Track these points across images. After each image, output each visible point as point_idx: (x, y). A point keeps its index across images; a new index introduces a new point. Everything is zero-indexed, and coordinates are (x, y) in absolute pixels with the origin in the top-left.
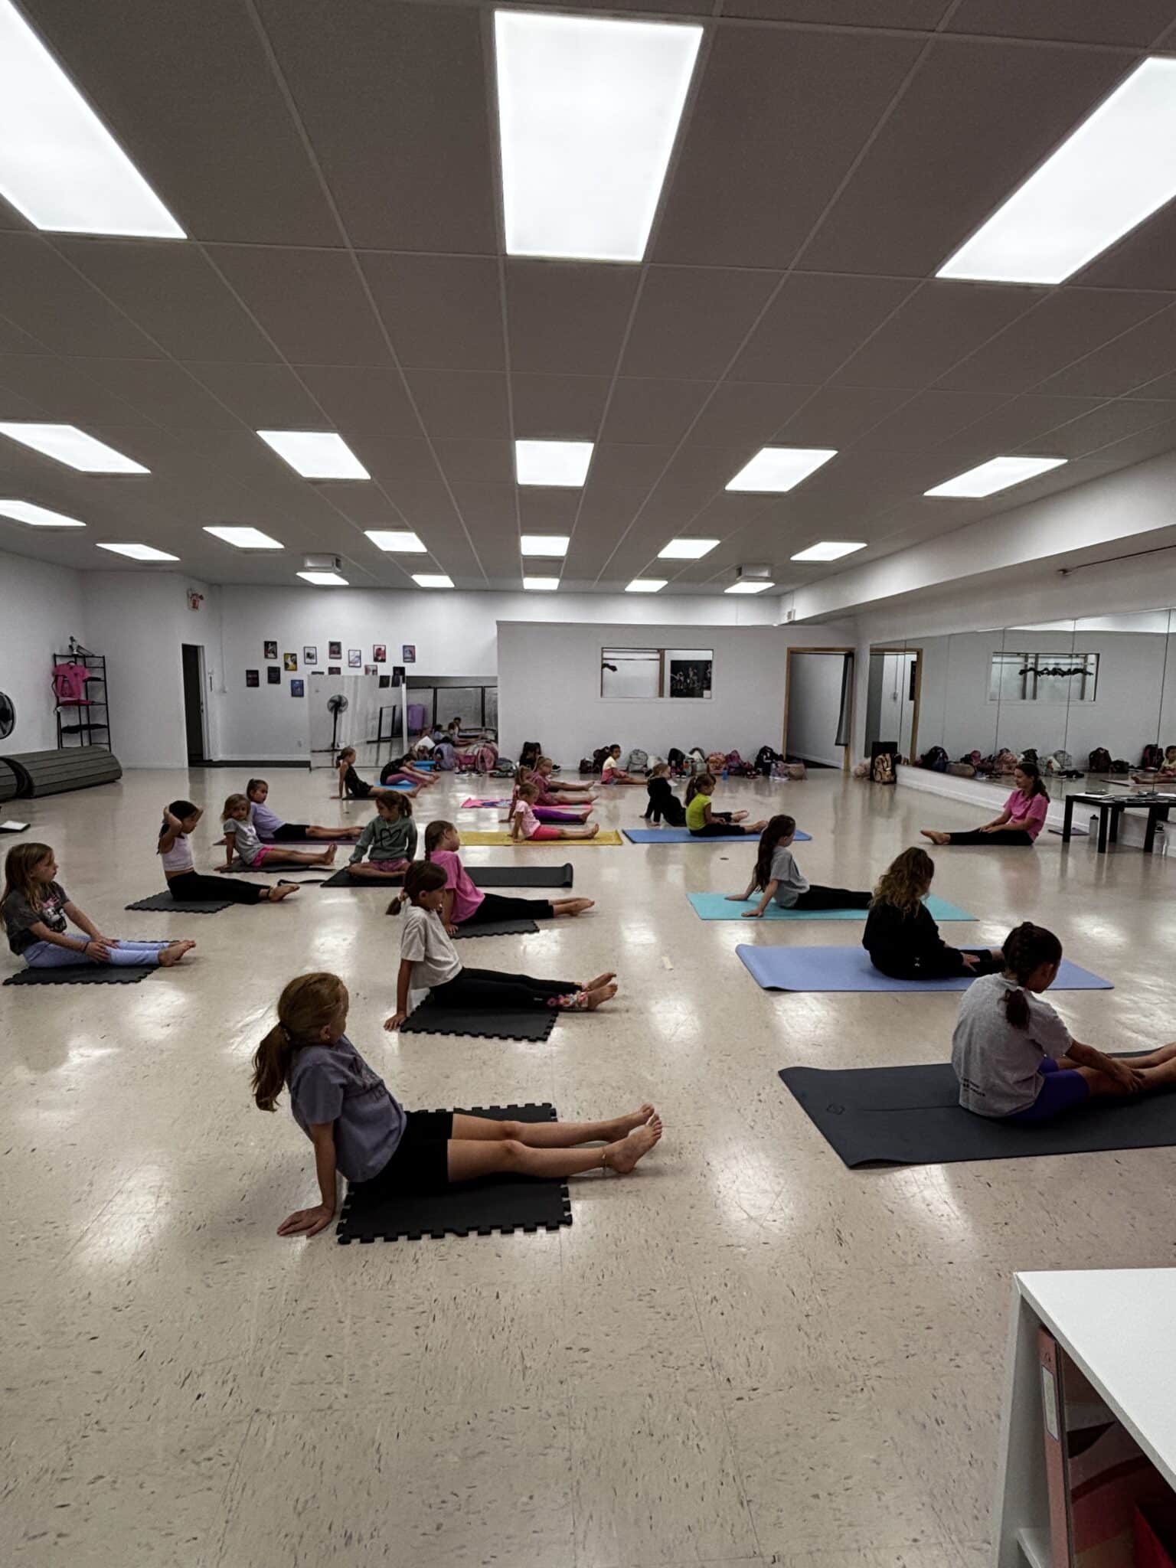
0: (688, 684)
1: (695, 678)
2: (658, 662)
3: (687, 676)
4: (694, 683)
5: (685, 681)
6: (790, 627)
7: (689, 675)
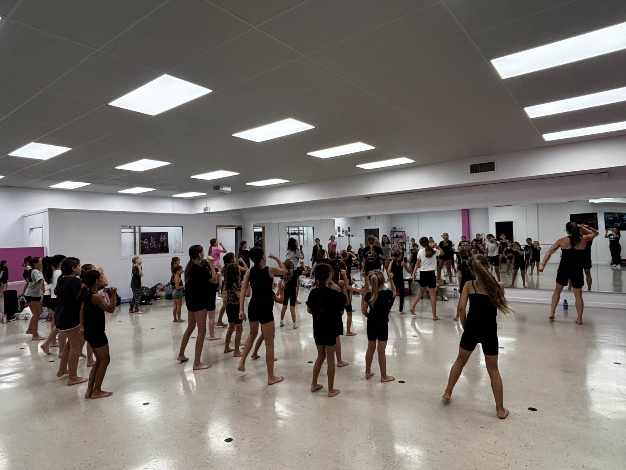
0: (150, 246)
1: (154, 242)
2: (133, 234)
3: (150, 242)
4: (153, 245)
5: (149, 244)
6: (205, 215)
7: (151, 241)
